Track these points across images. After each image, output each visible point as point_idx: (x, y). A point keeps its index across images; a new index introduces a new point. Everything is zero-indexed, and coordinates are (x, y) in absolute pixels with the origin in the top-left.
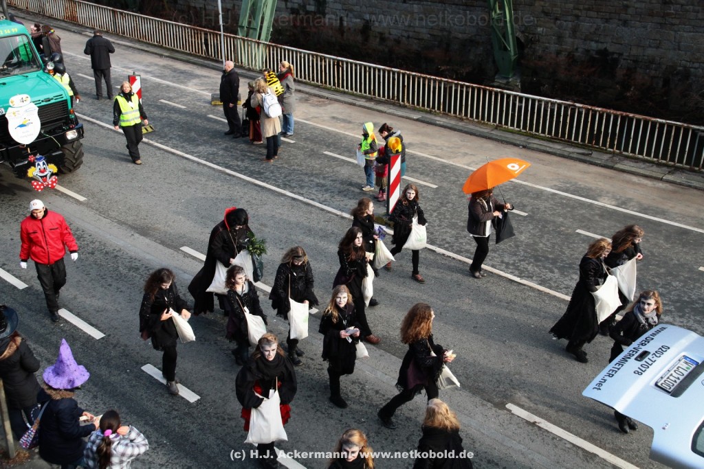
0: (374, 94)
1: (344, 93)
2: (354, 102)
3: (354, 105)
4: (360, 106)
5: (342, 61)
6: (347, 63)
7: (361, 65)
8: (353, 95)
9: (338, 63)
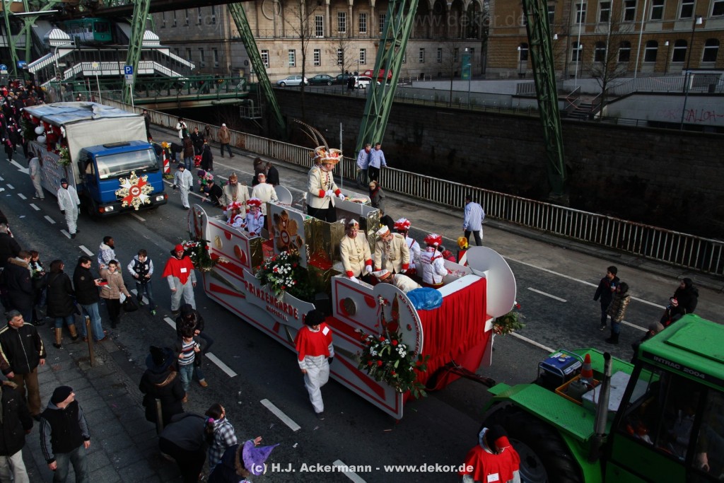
0: (453, 204)
1: (430, 202)
2: (437, 209)
3: (437, 211)
4: (441, 212)
5: (429, 179)
6: (433, 180)
7: (443, 182)
8: (436, 203)
9: (426, 181)
